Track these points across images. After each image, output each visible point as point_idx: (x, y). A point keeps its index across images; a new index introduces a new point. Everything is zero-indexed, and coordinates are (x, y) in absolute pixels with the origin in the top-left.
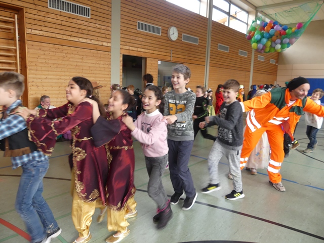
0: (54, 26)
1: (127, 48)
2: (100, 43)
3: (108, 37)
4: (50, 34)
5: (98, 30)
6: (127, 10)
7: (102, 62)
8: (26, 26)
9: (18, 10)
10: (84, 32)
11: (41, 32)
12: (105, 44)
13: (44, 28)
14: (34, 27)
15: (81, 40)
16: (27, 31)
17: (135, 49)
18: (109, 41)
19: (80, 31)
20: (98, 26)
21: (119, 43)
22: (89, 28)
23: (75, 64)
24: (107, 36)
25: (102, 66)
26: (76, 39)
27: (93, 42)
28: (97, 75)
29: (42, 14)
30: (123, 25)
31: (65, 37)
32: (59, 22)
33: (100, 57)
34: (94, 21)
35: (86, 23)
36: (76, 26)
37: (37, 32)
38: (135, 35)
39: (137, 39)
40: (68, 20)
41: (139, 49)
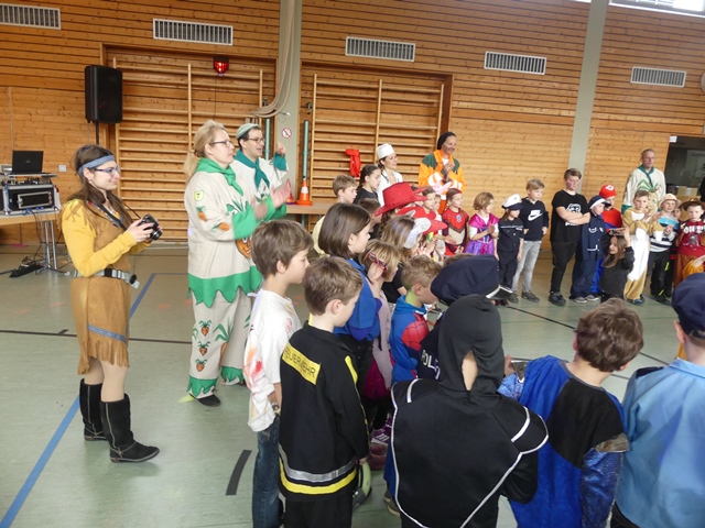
0: (488, 93)
1: (606, 116)
2: (556, 112)
3: (571, 102)
4: (481, 106)
5: (555, 92)
6: (613, 51)
7: (555, 144)
8: (453, 97)
9: (445, 78)
10: (533, 97)
11: (470, 105)
12: (564, 113)
13: (475, 99)
14: (463, 98)
15: (525, 110)
16: (454, 104)
17: (622, 118)
18: (573, 107)
19: (526, 96)
20: (556, 85)
21: (591, 109)
22: (541, 91)
23: (512, 146)
24: (570, 100)
25: (556, 149)
26: (518, 109)
27: (544, 111)
28: (545, 164)
29: (475, 78)
30: (603, 77)
31: (502, 108)
32: (497, 87)
33: (553, 135)
34: (551, 78)
35: (536, 83)
36: (520, 89)
37: (465, 105)
38: (625, 92)
39: (628, 98)
40: (510, 82)
41: (629, 118)
